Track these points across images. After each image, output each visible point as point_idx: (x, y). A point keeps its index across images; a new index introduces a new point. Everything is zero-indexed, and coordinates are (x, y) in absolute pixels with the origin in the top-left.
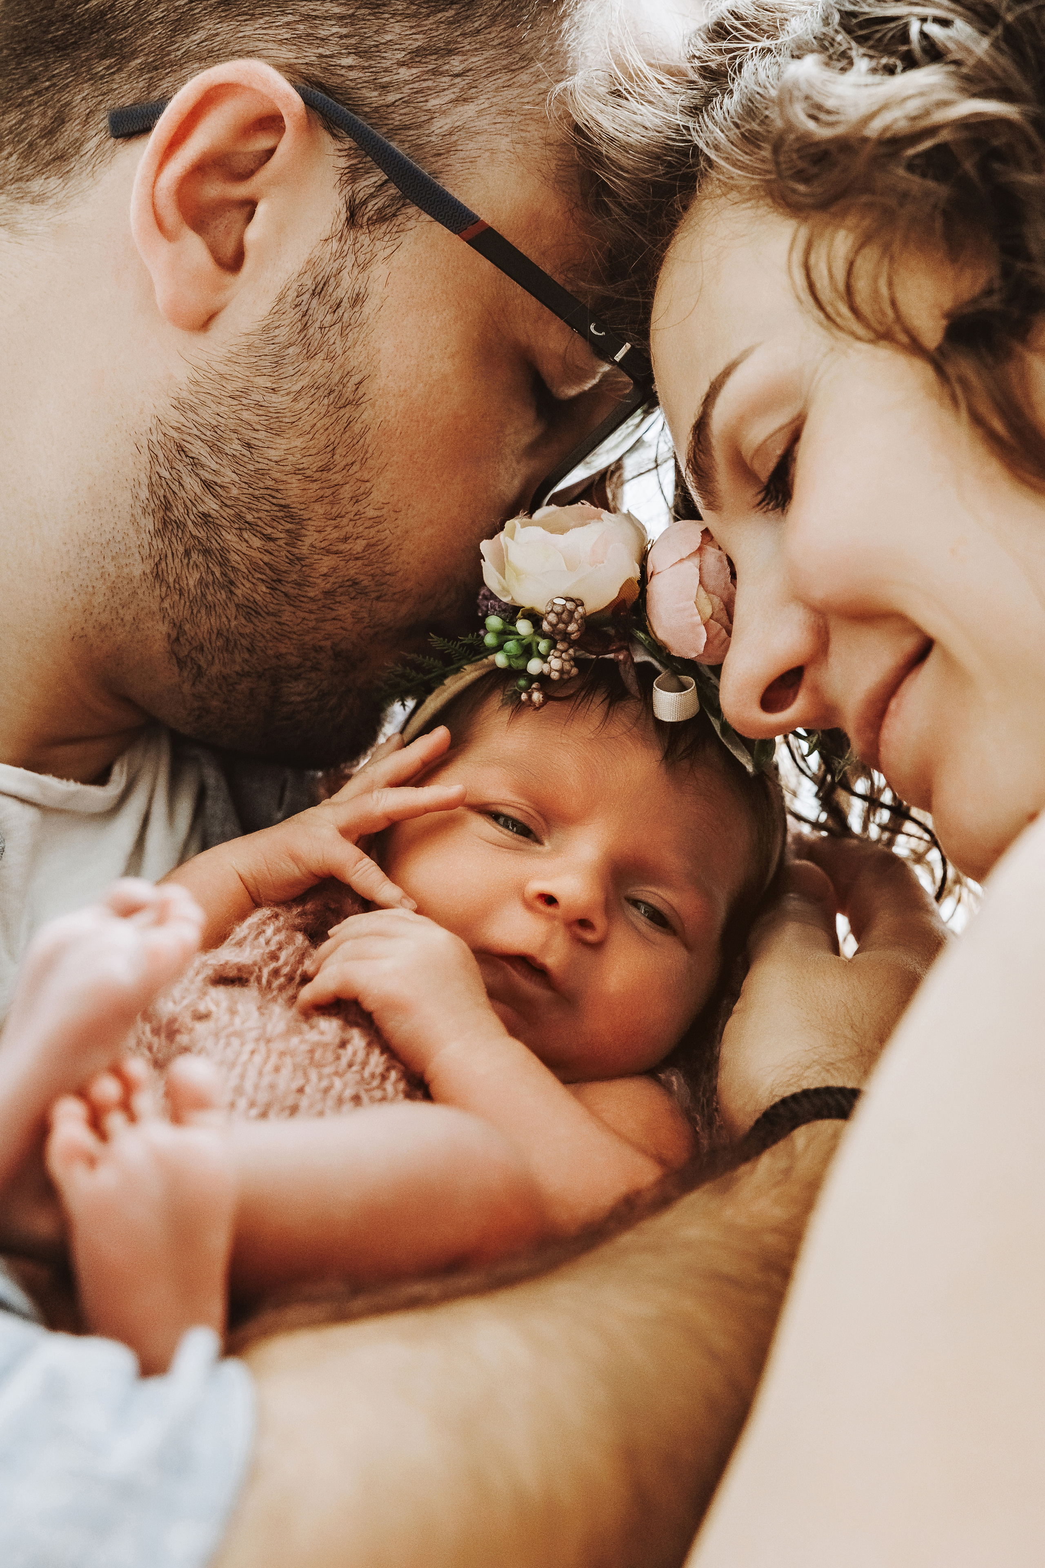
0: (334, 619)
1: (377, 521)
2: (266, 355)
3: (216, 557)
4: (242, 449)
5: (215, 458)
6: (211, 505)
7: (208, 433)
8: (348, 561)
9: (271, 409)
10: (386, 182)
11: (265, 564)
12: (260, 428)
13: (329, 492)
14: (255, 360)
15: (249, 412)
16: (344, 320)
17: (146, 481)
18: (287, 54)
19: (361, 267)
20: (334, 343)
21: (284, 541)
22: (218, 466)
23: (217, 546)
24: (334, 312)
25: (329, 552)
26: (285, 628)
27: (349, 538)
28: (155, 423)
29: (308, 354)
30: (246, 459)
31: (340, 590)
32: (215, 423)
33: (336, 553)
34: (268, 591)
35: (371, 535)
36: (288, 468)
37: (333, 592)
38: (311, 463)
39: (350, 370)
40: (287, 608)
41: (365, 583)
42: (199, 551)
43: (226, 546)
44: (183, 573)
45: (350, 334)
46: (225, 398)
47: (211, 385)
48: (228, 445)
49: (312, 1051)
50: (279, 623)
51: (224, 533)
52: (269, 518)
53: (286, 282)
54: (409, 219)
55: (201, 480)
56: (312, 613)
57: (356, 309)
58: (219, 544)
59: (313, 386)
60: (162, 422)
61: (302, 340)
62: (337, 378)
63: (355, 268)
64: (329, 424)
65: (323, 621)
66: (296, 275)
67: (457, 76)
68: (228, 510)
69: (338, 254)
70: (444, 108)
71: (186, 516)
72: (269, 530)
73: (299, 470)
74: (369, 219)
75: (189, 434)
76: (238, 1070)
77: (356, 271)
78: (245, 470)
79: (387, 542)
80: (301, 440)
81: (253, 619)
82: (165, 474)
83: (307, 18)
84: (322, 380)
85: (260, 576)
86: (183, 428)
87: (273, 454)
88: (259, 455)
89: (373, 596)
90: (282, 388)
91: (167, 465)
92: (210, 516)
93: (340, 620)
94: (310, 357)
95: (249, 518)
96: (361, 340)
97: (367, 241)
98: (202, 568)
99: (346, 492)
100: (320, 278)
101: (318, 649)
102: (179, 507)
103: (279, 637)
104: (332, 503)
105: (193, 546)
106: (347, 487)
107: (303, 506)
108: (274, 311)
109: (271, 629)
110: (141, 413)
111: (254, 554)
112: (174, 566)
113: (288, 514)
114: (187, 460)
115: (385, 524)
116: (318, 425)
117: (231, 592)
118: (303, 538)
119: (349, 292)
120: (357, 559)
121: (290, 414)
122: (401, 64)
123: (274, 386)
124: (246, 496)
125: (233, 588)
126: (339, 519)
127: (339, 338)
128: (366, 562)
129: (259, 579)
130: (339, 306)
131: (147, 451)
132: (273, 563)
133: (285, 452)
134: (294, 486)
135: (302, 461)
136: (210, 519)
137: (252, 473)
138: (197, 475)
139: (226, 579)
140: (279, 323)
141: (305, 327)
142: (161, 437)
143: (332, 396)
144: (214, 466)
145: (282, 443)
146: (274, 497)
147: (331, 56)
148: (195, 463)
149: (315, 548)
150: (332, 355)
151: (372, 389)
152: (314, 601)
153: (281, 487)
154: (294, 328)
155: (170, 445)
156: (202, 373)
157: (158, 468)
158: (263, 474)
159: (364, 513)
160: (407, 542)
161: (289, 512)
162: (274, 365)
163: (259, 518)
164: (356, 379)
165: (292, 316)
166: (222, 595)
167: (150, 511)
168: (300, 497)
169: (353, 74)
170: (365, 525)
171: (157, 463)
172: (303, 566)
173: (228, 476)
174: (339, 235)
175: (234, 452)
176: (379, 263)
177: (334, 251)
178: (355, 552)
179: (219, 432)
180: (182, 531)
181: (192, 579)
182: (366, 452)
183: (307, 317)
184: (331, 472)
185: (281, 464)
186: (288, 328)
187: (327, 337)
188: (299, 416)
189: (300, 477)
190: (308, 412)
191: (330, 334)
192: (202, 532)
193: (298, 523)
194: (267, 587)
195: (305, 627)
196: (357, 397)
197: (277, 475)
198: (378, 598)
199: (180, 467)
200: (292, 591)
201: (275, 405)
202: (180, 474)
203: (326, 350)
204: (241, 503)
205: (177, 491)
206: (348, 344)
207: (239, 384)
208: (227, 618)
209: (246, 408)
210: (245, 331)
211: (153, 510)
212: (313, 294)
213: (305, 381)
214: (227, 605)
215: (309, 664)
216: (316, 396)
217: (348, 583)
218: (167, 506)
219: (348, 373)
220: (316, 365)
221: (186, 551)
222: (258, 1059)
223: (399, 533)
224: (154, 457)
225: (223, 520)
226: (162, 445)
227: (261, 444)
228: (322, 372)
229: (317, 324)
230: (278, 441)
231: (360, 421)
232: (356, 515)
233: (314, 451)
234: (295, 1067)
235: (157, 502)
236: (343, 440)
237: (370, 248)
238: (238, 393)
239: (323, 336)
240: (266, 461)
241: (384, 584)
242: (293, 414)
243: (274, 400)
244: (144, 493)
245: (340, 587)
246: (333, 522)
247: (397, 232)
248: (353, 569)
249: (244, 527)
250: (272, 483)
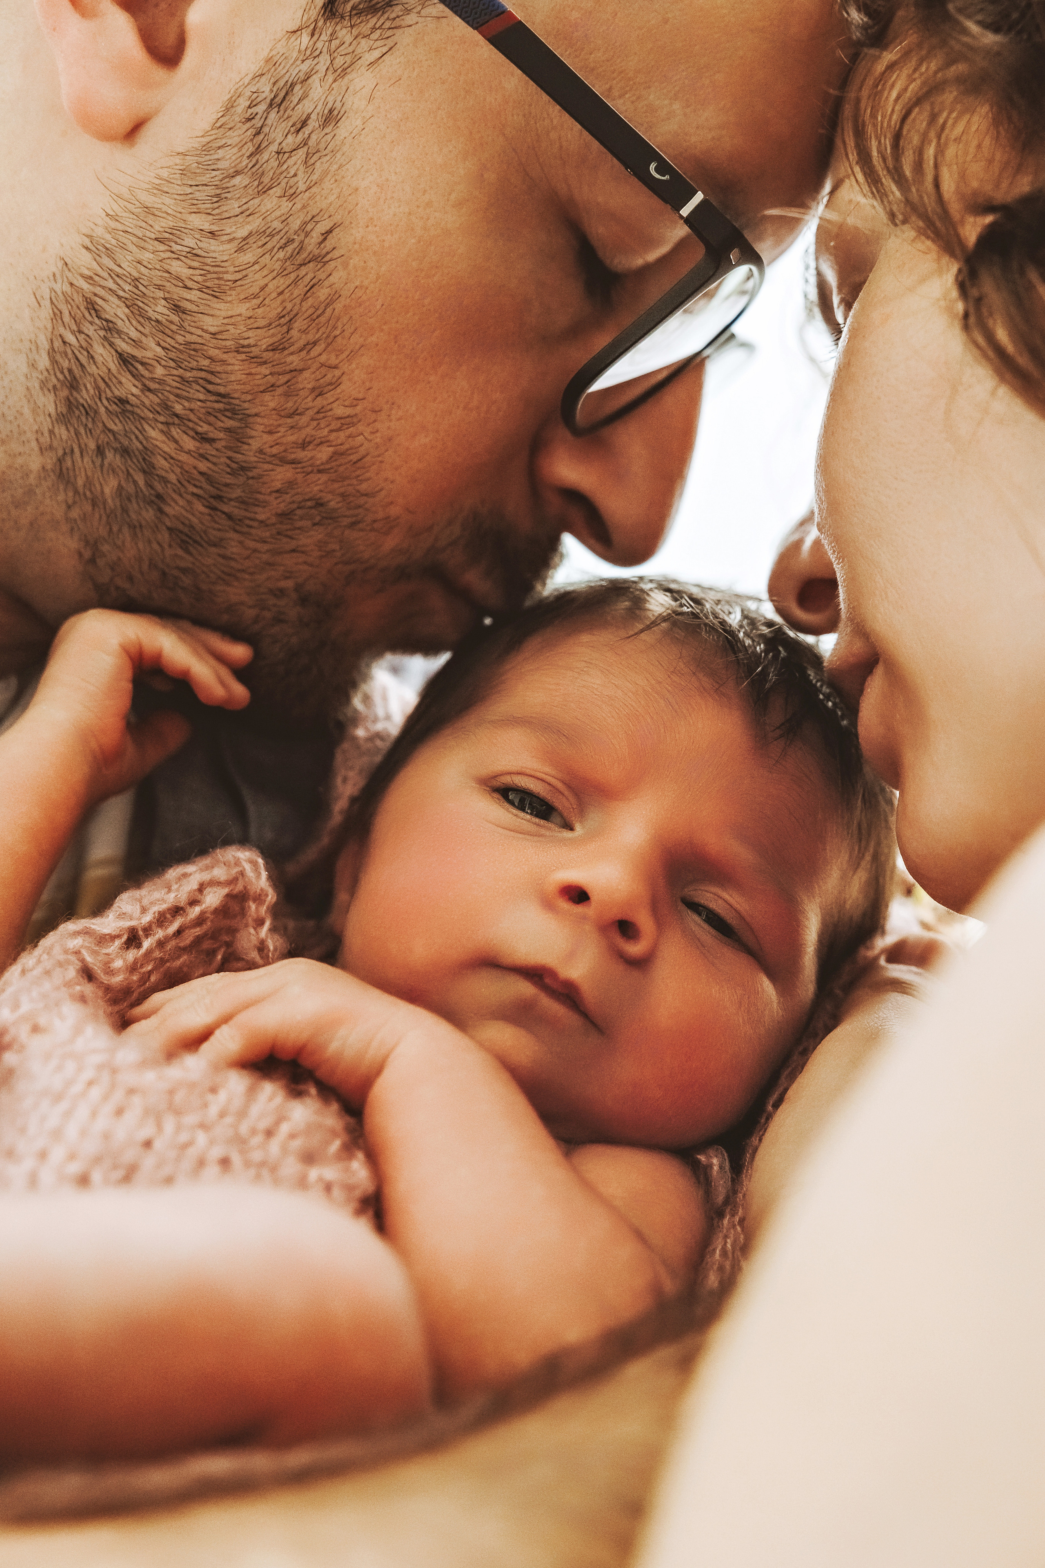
0: (293, 551)
1: (346, 422)
2: (206, 185)
3: (138, 461)
4: (170, 313)
5: (134, 322)
6: (129, 387)
7: (127, 287)
8: (308, 474)
9: (208, 261)
11: (201, 473)
12: (194, 287)
13: (283, 379)
14: (189, 190)
15: (180, 262)
16: (310, 143)
17: (46, 345)
19: (337, 73)
20: (295, 175)
21: (223, 443)
22: (139, 334)
23: (138, 444)
24: (298, 131)
25: (284, 461)
26: (233, 564)
27: (310, 443)
28: (60, 268)
29: (260, 188)
30: (174, 328)
31: (299, 512)
32: (136, 275)
33: (293, 462)
34: (207, 511)
35: (339, 442)
36: (228, 343)
37: (288, 514)
38: (262, 339)
39: (315, 214)
40: (232, 535)
41: (332, 504)
42: (116, 450)
43: (149, 446)
44: (96, 476)
45: (318, 164)
46: (151, 242)
47: (134, 222)
48: (152, 306)
49: (171, 1092)
50: (224, 557)
51: (146, 427)
52: (203, 411)
53: (237, 86)
54: (408, 11)
55: (116, 351)
56: (265, 542)
57: (327, 130)
58: (141, 443)
59: (264, 232)
60: (70, 266)
61: (253, 166)
62: (298, 222)
63: (330, 72)
64: (284, 286)
65: (280, 553)
66: (250, 76)
68: (151, 396)
69: (308, 53)
71: (97, 400)
72: (204, 428)
73: (243, 347)
74: (353, 8)
75: (103, 287)
76: (64, 1105)
77: (330, 78)
78: (173, 343)
79: (362, 451)
80: (248, 305)
81: (191, 549)
82: (71, 338)
84: (277, 225)
85: (195, 490)
86: (96, 278)
87: (210, 324)
88: (192, 324)
89: (345, 523)
90: (223, 232)
91: (75, 328)
92: (128, 402)
93: (303, 552)
94: (264, 191)
95: (178, 408)
96: (332, 173)
97: (348, 39)
98: (121, 474)
99: (306, 380)
100: (281, 83)
101: (281, 593)
102: (88, 386)
103: (226, 578)
104: (287, 395)
105: (108, 443)
106: (306, 374)
107: (249, 397)
108: (218, 125)
109: (214, 565)
110: (44, 250)
111: (183, 457)
112: (84, 466)
113: (228, 407)
114: (97, 321)
115: (361, 427)
116: (271, 286)
117: (161, 511)
118: (250, 441)
119: (319, 108)
120: (319, 471)
121: (231, 269)
123: (214, 228)
124: (174, 378)
125: (162, 506)
126: (297, 418)
127: (302, 168)
128: (333, 476)
129: (193, 494)
130: (304, 123)
131: (48, 303)
132: (210, 472)
133: (226, 321)
134: (236, 368)
135: (246, 335)
136: (129, 407)
137: (181, 347)
138: (111, 344)
139: (152, 492)
140: (224, 141)
141: (258, 150)
142: (67, 288)
143: (290, 249)
144: (134, 334)
145: (222, 309)
146: (210, 383)
148: (110, 328)
149: (265, 454)
150: (292, 191)
151: (342, 240)
152: (267, 526)
153: (218, 369)
154: (244, 151)
155: (78, 299)
156: (122, 203)
157: (62, 330)
158: (194, 350)
159: (331, 410)
160: (390, 452)
161: (229, 404)
162: (215, 199)
163: (191, 410)
164: (323, 226)
165: (240, 134)
166: (149, 514)
167: (51, 388)
168: (244, 384)
170: (332, 427)
171: (60, 321)
172: (248, 478)
173: (152, 349)
174: (312, 27)
175: (160, 318)
176: (363, 69)
177: (303, 47)
178: (318, 462)
179: (141, 287)
180: (93, 419)
181: (109, 487)
182: (335, 327)
183: (261, 137)
184: (286, 352)
185: (220, 337)
186: (236, 148)
187: (285, 167)
188: (244, 273)
189: (243, 356)
190: (257, 267)
191: (291, 162)
192: (119, 424)
193: (241, 419)
194: (204, 505)
195: (257, 562)
196: (324, 252)
197: (213, 352)
198: (353, 525)
199: (90, 330)
200: (236, 512)
201: (214, 255)
202: (90, 341)
203: (283, 184)
204: (168, 388)
205: (86, 364)
206: (315, 177)
207: (171, 223)
208: (159, 543)
209: (176, 256)
210: (181, 150)
211: (54, 387)
212: (271, 105)
213: (255, 224)
214: (157, 527)
215: (268, 615)
216: (269, 246)
217: (309, 504)
218: (73, 384)
219: (313, 217)
220: (270, 203)
221: (98, 447)
222: (95, 1093)
223: (378, 440)
224: (57, 315)
225: (146, 411)
226: (69, 298)
227: (195, 308)
228: (278, 213)
229: (274, 147)
230: (215, 306)
231: (326, 283)
232: (318, 412)
233: (262, 323)
234: (147, 1112)
235: (61, 377)
236: (304, 309)
237: (351, 49)
238: (167, 235)
239: (280, 165)
240: (200, 332)
241: (360, 507)
242: (237, 269)
243: (212, 248)
244: (44, 362)
245: (299, 508)
246: (289, 420)
247: (390, 28)
248: (317, 486)
249: (171, 421)
250: (206, 362)
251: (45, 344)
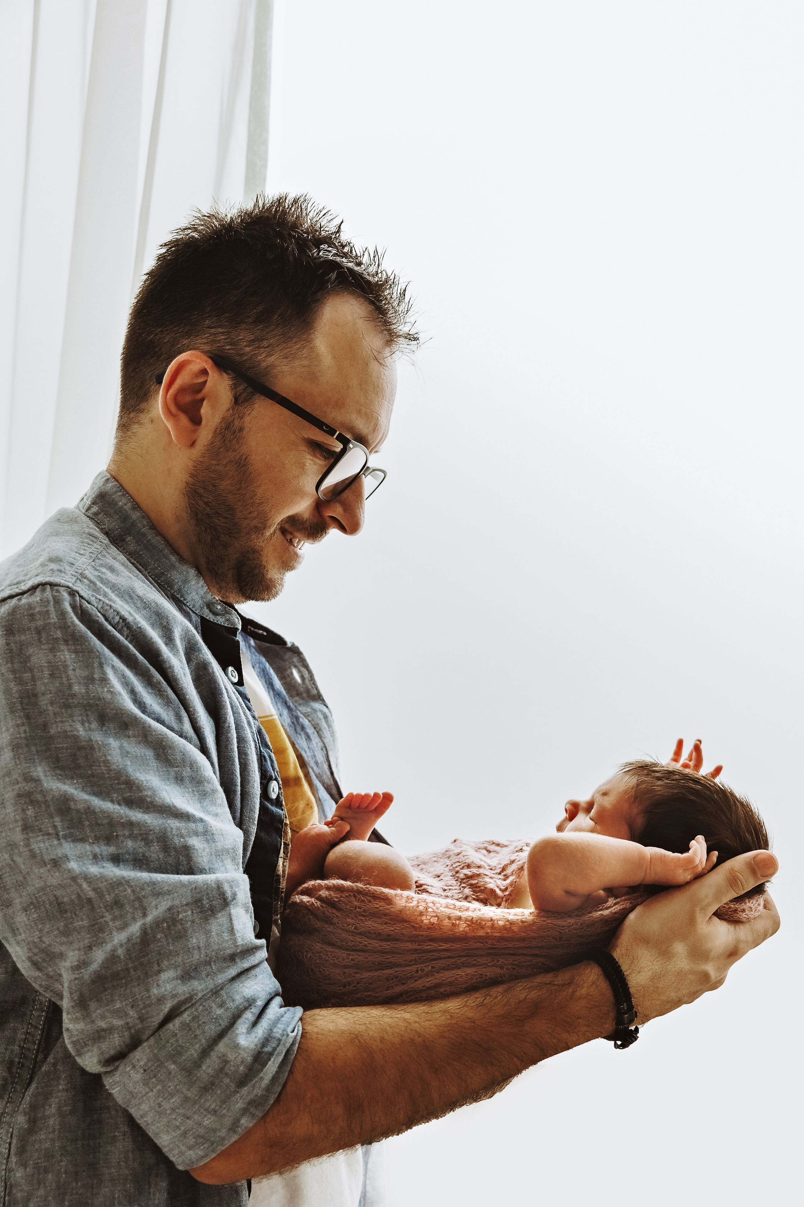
2: (214, 452)
3: (213, 529)
5: (206, 493)
6: (208, 510)
7: (202, 484)
9: (218, 472)
10: (247, 387)
14: (210, 455)
15: (212, 474)
16: (237, 437)
18: (207, 348)
19: (241, 418)
20: (235, 446)
23: (213, 524)
24: (233, 434)
29: (227, 450)
32: (203, 480)
39: (242, 454)
42: (208, 528)
45: (240, 442)
47: (199, 466)
48: (208, 487)
51: (214, 519)
53: (216, 426)
54: (256, 399)
55: (204, 502)
57: (241, 433)
59: (230, 461)
61: (224, 445)
62: (238, 457)
63: (239, 418)
64: (238, 474)
67: (266, 347)
68: (213, 511)
70: (263, 359)
71: (203, 517)
74: (242, 401)
75: (197, 486)
77: (239, 420)
78: (215, 495)
80: (230, 481)
82: (194, 502)
83: (212, 334)
84: (233, 459)
88: (218, 489)
90: (220, 464)
92: (209, 514)
96: (244, 443)
97: (242, 409)
100: (227, 423)
102: (200, 513)
105: (207, 526)
108: (213, 437)
114: (198, 495)
116: (234, 475)
117: (219, 540)
118: (237, 516)
119: (238, 427)
122: (246, 346)
123: (218, 463)
124: (217, 504)
127: (236, 444)
128: (259, 519)
129: (226, 534)
130: (235, 432)
131: (186, 495)
132: (228, 527)
133: (226, 486)
134: (230, 497)
135: (231, 488)
137: (217, 496)
138: (203, 500)
139: (217, 536)
140: (215, 440)
141: (224, 441)
142: (189, 489)
143: (237, 464)
144: (206, 496)
145: (224, 483)
146: (225, 503)
147: (222, 346)
148: (201, 496)
149: (240, 518)
150: (235, 450)
151: (251, 460)
152: (244, 537)
153: (227, 499)
154: (221, 442)
155: (192, 491)
156: (195, 462)
157: (191, 501)
158: (221, 496)
159: (255, 502)
161: (230, 507)
162: (217, 456)
163: (222, 512)
164: (244, 457)
165: (219, 438)
166: (217, 542)
168: (233, 501)
169: (230, 352)
170: (256, 506)
172: (238, 526)
173: (211, 498)
174: (232, 408)
175: (211, 490)
176: (247, 416)
177: (231, 413)
178: (255, 517)
179: (205, 483)
180: (203, 522)
181: (208, 539)
183: (225, 437)
186: (219, 441)
187: (232, 444)
188: (228, 473)
190: (230, 471)
191: (233, 442)
192: (208, 521)
196: (246, 463)
199: (197, 498)
201: (219, 470)
202: (197, 501)
203: (232, 448)
204: (216, 507)
205: (198, 508)
206: (240, 445)
207: (208, 464)
209: (211, 472)
210: (205, 446)
211: (193, 517)
212: (226, 429)
213: (227, 460)
216: (232, 465)
218: (197, 514)
220: (230, 454)
221: (205, 529)
224: (189, 497)
225: (213, 515)
227: (218, 485)
228: (233, 456)
229: (228, 440)
230: (222, 483)
231: (248, 471)
232: (252, 503)
233: (235, 484)
235: (193, 513)
236: (243, 478)
237: (243, 411)
238: (208, 468)
240: (221, 491)
241: (265, 524)
243: (219, 468)
244: (189, 511)
245: (251, 530)
246: (246, 508)
248: (255, 523)
250: (223, 498)
251: (188, 506)
